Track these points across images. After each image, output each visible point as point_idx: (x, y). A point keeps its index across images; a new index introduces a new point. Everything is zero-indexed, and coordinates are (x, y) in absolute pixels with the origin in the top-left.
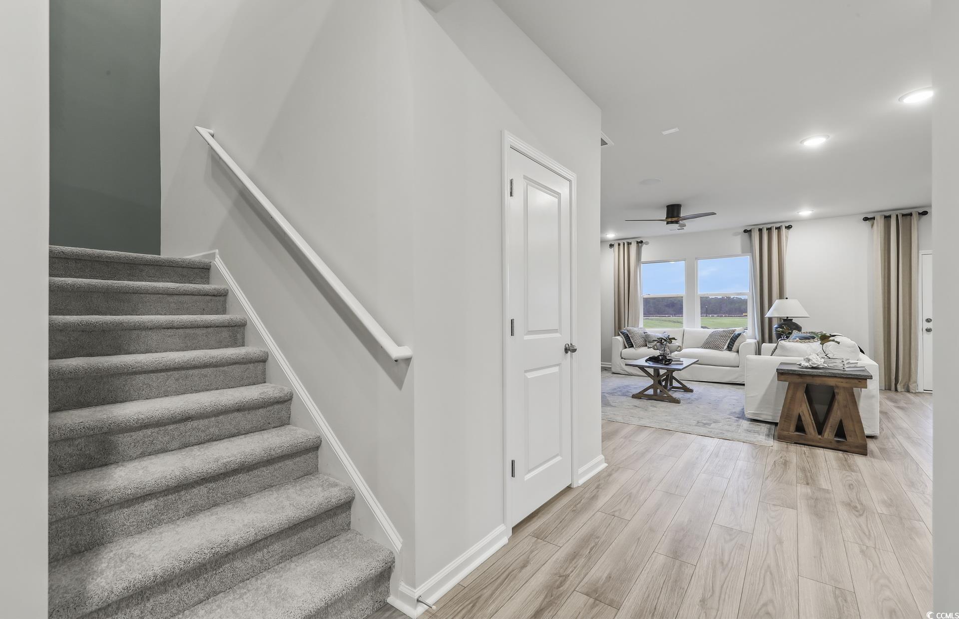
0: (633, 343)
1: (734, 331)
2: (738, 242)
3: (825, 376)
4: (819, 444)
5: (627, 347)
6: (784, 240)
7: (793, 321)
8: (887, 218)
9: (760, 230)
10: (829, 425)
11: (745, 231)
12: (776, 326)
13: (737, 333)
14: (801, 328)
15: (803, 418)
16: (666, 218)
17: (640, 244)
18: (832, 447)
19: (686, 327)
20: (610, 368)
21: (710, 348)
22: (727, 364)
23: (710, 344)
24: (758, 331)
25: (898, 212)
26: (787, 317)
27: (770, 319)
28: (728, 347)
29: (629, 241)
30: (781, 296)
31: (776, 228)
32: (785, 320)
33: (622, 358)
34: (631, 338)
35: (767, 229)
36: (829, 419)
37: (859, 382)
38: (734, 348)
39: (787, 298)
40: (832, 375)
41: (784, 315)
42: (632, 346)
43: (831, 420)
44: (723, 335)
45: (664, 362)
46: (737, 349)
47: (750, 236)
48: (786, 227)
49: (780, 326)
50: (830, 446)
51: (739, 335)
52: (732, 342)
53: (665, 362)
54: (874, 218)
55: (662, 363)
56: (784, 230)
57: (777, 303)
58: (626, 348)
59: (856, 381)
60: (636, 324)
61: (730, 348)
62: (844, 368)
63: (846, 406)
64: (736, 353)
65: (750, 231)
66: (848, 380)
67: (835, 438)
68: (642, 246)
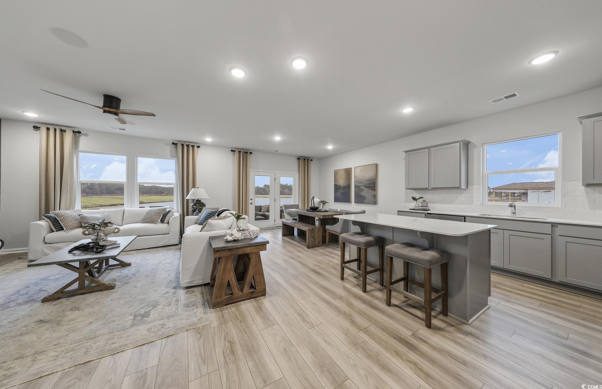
0: (63, 226)
1: (165, 209)
2: (169, 149)
3: (245, 247)
4: (240, 299)
5: (55, 230)
6: (196, 154)
7: (201, 201)
8: (240, 152)
9: (183, 145)
10: (247, 283)
11: (173, 143)
12: (192, 204)
13: (168, 210)
14: (205, 205)
15: (231, 283)
16: (103, 106)
17: (77, 134)
18: (249, 298)
19: (126, 208)
20: (26, 254)
21: (147, 222)
22: (160, 234)
23: (148, 219)
24: (181, 208)
25: (244, 151)
26: (198, 199)
27: (188, 200)
28: (161, 220)
29: (63, 128)
30: (194, 186)
31: (192, 146)
32: (197, 201)
33: (46, 243)
34: (60, 222)
35: (187, 145)
36: (247, 278)
37: (263, 247)
38: (166, 221)
39: (198, 188)
40: (249, 245)
41: (196, 198)
42: (62, 229)
43: (248, 278)
44: (157, 213)
45: (95, 250)
46: (168, 221)
47: (176, 147)
48: (197, 146)
49: (195, 205)
50: (246, 298)
51: (169, 211)
52: (164, 217)
53: (97, 249)
54: (235, 151)
55: (93, 251)
56: (196, 148)
57: (192, 191)
58: (52, 231)
59: (261, 246)
60: (71, 206)
61: (162, 221)
62: (251, 237)
63: (256, 266)
64: (167, 224)
65: (176, 144)
66: (257, 247)
67: (250, 290)
68: (79, 137)
